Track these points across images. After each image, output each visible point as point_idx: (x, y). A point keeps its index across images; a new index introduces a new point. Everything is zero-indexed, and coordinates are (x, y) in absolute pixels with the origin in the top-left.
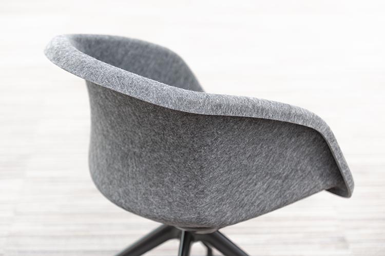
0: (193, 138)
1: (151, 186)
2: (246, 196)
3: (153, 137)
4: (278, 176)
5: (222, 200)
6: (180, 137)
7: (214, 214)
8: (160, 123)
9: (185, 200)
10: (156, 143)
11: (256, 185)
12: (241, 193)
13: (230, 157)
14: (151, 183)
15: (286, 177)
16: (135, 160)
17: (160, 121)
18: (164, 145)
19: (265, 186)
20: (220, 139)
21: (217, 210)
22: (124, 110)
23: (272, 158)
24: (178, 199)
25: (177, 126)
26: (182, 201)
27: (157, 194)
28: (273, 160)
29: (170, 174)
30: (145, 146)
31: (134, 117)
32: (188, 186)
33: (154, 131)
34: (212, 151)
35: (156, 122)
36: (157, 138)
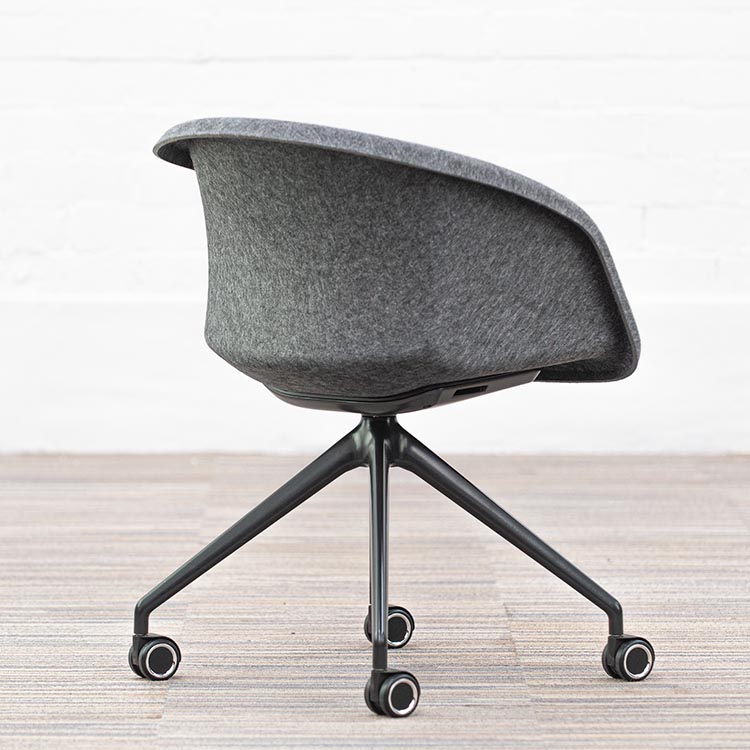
0: (418, 222)
1: (348, 316)
2: (490, 326)
3: (352, 236)
4: (532, 306)
5: (457, 324)
6: (398, 224)
7: (447, 347)
8: (366, 208)
9: (404, 324)
10: (358, 243)
11: (502, 312)
12: (483, 321)
13: (468, 259)
14: (348, 311)
15: (544, 310)
16: (320, 282)
17: (368, 204)
18: (371, 244)
19: (514, 318)
20: (455, 226)
21: (451, 341)
22: (305, 204)
23: (523, 274)
24: (394, 326)
25: (394, 206)
26: (401, 327)
27: (359, 325)
28: (524, 276)
29: (380, 289)
30: (339, 254)
31: (322, 211)
32: (409, 302)
33: (356, 223)
34: (445, 242)
35: (361, 207)
36: (361, 235)
